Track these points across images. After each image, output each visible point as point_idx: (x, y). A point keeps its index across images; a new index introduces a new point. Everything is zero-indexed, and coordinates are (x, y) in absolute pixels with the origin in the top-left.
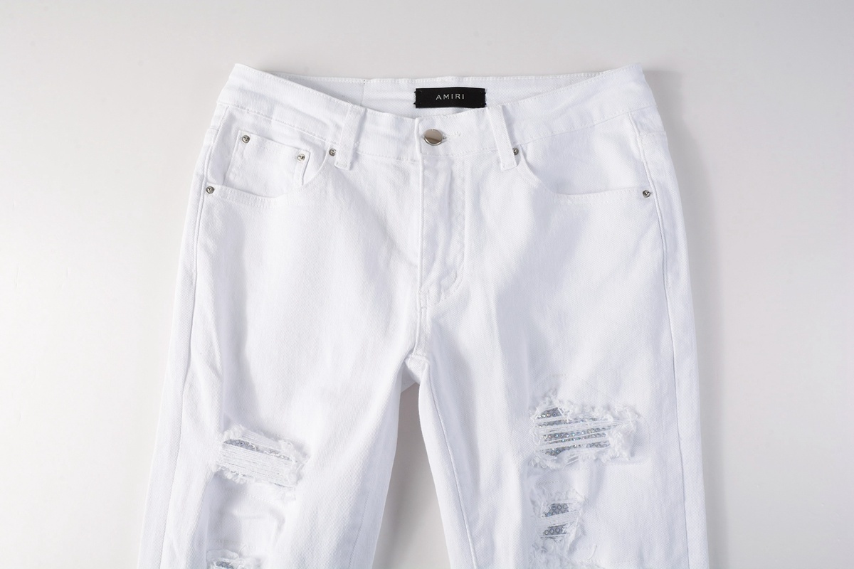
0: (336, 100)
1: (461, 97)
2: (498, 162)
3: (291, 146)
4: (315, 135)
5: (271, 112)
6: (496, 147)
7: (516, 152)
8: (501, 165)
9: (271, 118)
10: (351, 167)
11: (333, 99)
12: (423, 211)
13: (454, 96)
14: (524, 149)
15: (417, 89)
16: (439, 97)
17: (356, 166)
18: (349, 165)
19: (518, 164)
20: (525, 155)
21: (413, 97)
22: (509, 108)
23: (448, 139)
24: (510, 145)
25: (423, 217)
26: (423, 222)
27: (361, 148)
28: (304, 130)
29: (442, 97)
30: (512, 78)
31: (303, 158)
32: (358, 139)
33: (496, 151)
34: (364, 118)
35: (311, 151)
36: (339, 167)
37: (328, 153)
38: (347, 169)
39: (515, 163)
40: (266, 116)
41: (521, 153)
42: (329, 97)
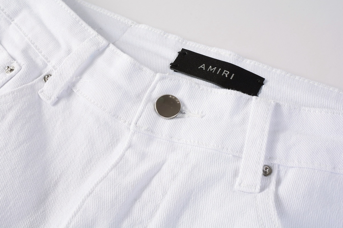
0: (84, 24)
1: (229, 76)
2: (236, 174)
3: (10, 55)
4: (41, 52)
5: (16, 13)
6: (241, 152)
7: (267, 172)
8: (238, 180)
9: (13, 20)
10: (56, 103)
11: (82, 22)
12: (90, 194)
13: (222, 72)
14: (282, 173)
15: (183, 49)
16: (203, 67)
17: (62, 103)
18: (54, 98)
19: (262, 189)
20: (278, 183)
21: (173, 57)
22: (285, 109)
23: (186, 115)
24: (262, 158)
25: (84, 201)
26: (79, 208)
27: (79, 85)
28: (34, 44)
29: (207, 67)
30: (306, 81)
31: (12, 70)
32: (81, 73)
33: (239, 158)
34: (100, 52)
35: (23, 67)
36: (41, 96)
37: (43, 76)
38: (49, 102)
39: (258, 187)
40: (9, 16)
41: (273, 177)
42: (78, 18)
